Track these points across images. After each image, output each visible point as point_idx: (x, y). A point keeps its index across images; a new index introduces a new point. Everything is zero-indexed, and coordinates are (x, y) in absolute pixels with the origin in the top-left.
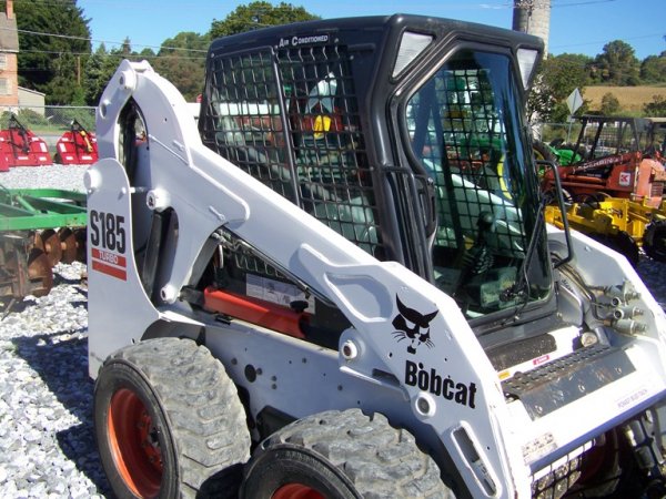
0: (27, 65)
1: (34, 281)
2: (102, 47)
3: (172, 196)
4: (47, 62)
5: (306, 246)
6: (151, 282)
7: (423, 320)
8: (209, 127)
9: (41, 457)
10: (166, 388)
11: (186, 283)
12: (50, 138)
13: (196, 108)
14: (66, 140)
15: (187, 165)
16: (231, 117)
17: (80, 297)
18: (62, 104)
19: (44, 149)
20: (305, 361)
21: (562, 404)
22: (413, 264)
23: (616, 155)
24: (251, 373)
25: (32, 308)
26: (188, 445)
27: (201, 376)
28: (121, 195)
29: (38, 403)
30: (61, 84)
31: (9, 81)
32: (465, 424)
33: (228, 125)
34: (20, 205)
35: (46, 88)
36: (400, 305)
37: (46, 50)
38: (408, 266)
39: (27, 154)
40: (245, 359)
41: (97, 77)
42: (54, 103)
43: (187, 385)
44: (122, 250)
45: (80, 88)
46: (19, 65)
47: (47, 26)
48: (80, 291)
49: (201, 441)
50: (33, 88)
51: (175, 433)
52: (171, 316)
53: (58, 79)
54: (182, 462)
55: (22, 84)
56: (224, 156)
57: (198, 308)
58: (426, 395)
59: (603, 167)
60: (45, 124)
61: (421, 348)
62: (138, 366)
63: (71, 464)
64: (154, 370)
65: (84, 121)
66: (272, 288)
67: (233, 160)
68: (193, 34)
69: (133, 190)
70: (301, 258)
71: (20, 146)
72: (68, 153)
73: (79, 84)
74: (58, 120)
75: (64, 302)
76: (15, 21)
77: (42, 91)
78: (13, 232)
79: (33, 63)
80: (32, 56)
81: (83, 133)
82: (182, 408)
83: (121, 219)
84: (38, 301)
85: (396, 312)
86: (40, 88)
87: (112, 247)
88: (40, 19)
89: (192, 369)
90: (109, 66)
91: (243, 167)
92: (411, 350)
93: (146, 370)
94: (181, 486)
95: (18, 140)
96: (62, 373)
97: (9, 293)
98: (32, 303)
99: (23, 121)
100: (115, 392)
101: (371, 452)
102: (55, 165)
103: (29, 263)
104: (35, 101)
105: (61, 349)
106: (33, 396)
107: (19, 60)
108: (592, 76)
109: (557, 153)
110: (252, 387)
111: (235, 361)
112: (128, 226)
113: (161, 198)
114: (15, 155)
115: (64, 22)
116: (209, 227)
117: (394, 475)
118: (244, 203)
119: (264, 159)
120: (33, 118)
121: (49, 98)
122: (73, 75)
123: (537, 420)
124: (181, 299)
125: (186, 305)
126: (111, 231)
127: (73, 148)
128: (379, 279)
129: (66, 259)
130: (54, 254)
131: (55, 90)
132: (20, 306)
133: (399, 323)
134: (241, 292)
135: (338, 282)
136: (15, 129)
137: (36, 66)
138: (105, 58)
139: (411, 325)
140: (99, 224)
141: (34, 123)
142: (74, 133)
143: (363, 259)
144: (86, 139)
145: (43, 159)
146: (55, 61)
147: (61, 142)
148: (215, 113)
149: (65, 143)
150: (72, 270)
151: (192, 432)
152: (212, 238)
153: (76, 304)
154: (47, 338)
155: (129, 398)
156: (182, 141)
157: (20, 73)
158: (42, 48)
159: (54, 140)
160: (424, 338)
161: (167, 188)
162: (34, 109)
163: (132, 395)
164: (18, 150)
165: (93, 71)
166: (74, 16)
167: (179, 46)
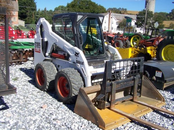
0: (21, 14)
1: (24, 59)
2: (39, 9)
3: (48, 39)
4: (25, 13)
5: (65, 45)
6: (44, 53)
7: (78, 54)
8: (53, 29)
9: (26, 83)
10: (45, 67)
11: (49, 53)
12: (26, 32)
13: (51, 25)
14: (30, 32)
15: (49, 34)
16: (57, 27)
17: (33, 63)
18: (29, 24)
19: (25, 34)
20: (65, 63)
21: (99, 68)
22: (79, 48)
23: (155, 37)
24: (59, 66)
25: (23, 64)
26: (48, 75)
27: (51, 66)
28: (40, 39)
29: (25, 77)
30: (29, 19)
31: (16, 18)
32: (83, 68)
33: (56, 28)
34: (21, 44)
35: (25, 20)
36: (76, 52)
37: (25, 10)
38: (78, 48)
39: (21, 36)
40: (58, 64)
41: (38, 17)
42: (27, 23)
43: (48, 67)
44: (40, 48)
45: (33, 20)
46: (19, 14)
47: (26, 4)
48: (32, 62)
49: (50, 75)
50: (22, 20)
51: (46, 74)
52: (47, 58)
53: (28, 17)
54: (47, 78)
55: (19, 19)
56: (55, 33)
57: (51, 57)
58: (78, 64)
59: (152, 40)
60: (25, 29)
61: (78, 58)
62: (41, 64)
63: (31, 84)
64: (44, 65)
65: (34, 28)
66: (62, 53)
67: (56, 34)
68: (63, 6)
69: (42, 38)
70: (64, 47)
71: (19, 34)
72: (31, 36)
73: (33, 19)
74: (28, 28)
75: (30, 63)
76: (18, 3)
77: (24, 20)
78: (20, 49)
79: (22, 13)
80: (22, 12)
81: (34, 31)
82: (48, 70)
83: (40, 43)
84: (24, 63)
85: (75, 53)
86: (24, 19)
87: (38, 48)
88: (24, 2)
89: (49, 65)
90: (41, 14)
91: (58, 34)
92: (77, 58)
93: (42, 65)
94: (47, 82)
95: (19, 32)
96: (29, 73)
97: (19, 60)
98: (23, 63)
99: (20, 28)
100: (38, 69)
101: (70, 71)
102: (27, 39)
103: (23, 55)
104: (22, 23)
105: (29, 70)
106: (24, 76)
107: (18, 13)
108: (168, 18)
109: (144, 37)
110: (59, 68)
111: (56, 65)
112: (41, 44)
113: (46, 40)
114: (18, 36)
115: (30, 3)
116: (52, 43)
117: (73, 74)
118: (57, 40)
119: (61, 33)
120: (22, 27)
121: (26, 22)
122: (32, 16)
123: (95, 69)
124: (49, 55)
125: (49, 56)
126: (38, 45)
127: (31, 34)
128: (73, 49)
129: (30, 57)
130: (28, 55)
131: (27, 20)
132: (21, 64)
133: (75, 55)
134: (58, 53)
135: (69, 50)
136: (18, 30)
137: (23, 14)
138: (40, 12)
139: (77, 55)
140: (36, 44)
141: (22, 28)
142: (32, 31)
143: (71, 46)
144: (35, 32)
145: (24, 37)
146: (27, 13)
147: (29, 33)
148: (54, 26)
149: (30, 33)
150: (31, 59)
151: (49, 74)
152: (53, 45)
153: (32, 64)
154: (26, 68)
155: (40, 70)
156: (49, 30)
157: (19, 16)
158: (24, 10)
159: (27, 33)
160: (78, 56)
161: (47, 38)
162: (22, 25)
163: (41, 70)
164: (19, 35)
165: (37, 16)
166: (32, 2)
167: (59, 9)
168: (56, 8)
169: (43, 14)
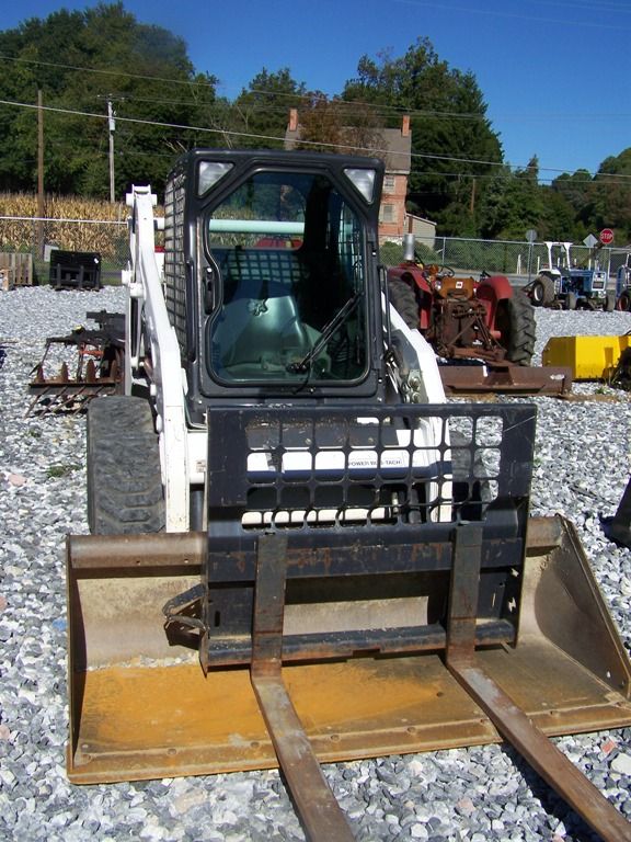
0: (422, 189)
4: (443, 185)
18: (456, 235)
30: (457, 212)
31: (395, 208)
35: (439, 215)
37: (443, 172)
41: (495, 204)
42: (447, 234)
47: (447, 142)
50: (424, 216)
53: (454, 205)
55: (411, 211)
60: (433, 258)
76: (410, 139)
77: (434, 219)
79: (427, 186)
80: (427, 178)
86: (433, 215)
88: (441, 135)
90: (509, 191)
104: (425, 231)
107: (409, 182)
115: (466, 138)
120: (421, 251)
121: (442, 227)
131: (449, 219)
137: (430, 190)
138: (507, 180)
146: (453, 184)
158: (438, 169)
162: (423, 242)
165: (493, 196)
166: (479, 131)
167: (624, 166)
168: (610, 158)
169: (520, 190)
